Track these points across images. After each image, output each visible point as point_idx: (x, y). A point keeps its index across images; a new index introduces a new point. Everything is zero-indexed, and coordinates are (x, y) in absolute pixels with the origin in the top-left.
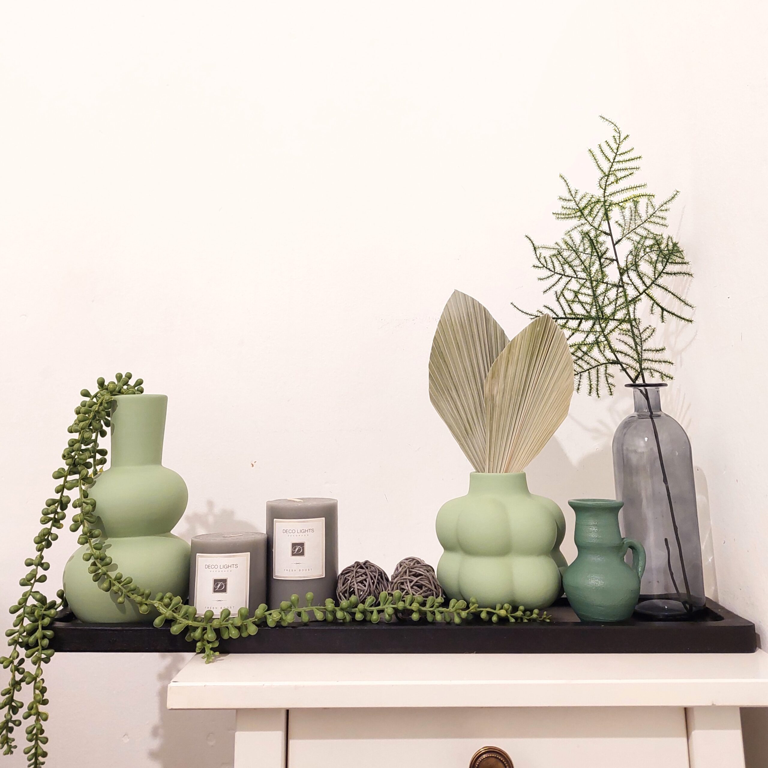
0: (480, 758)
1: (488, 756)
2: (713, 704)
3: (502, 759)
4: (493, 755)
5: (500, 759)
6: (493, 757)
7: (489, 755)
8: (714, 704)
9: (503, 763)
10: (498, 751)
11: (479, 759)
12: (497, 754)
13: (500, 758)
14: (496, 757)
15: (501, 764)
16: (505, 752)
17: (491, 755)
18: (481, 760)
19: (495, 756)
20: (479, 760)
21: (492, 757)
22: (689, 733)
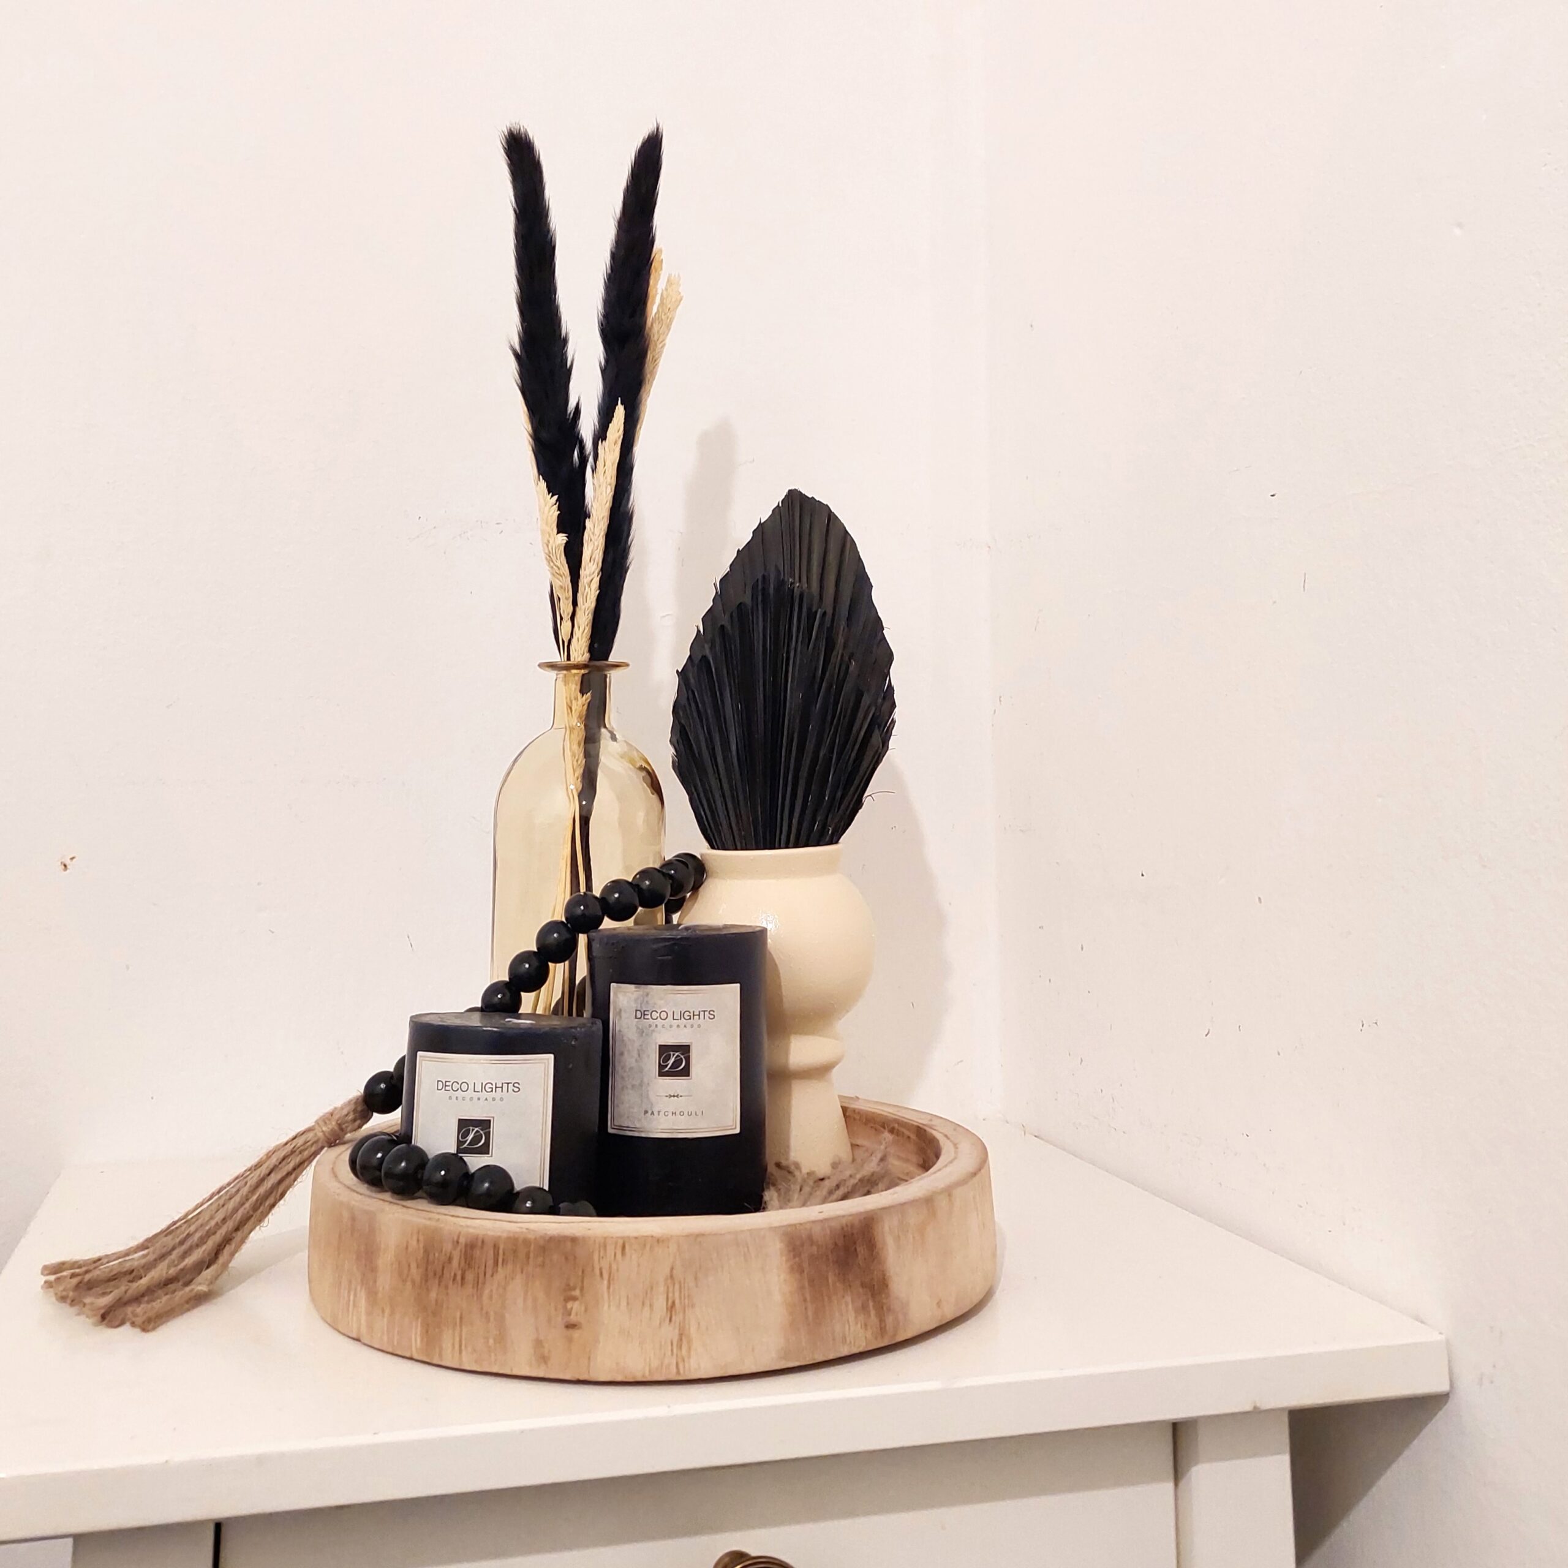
2: (1255, 1408)
8: (1258, 1405)
22: (1180, 1469)
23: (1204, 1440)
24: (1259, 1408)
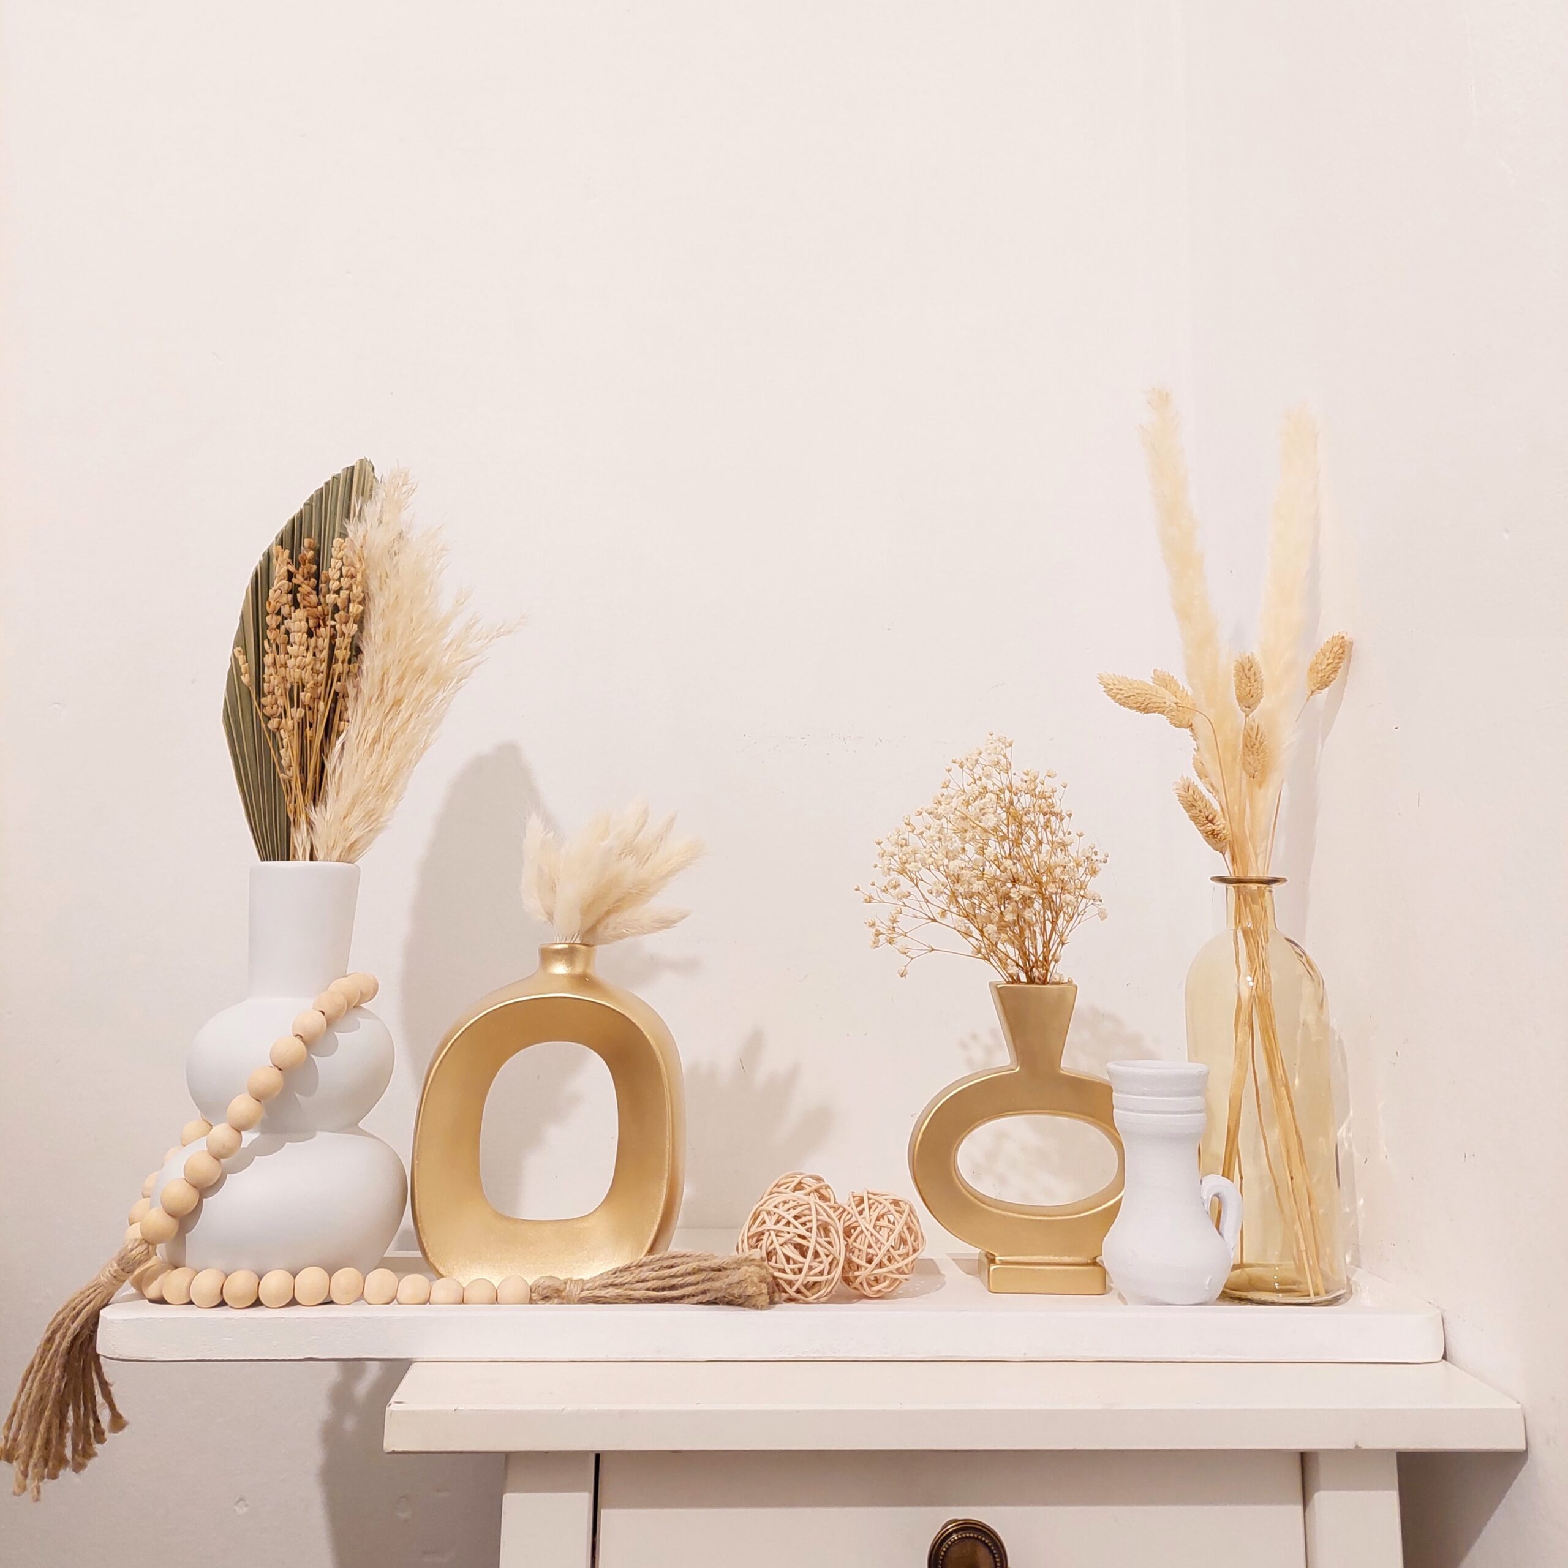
0: (949, 1540)
2: (1356, 1447)
3: (987, 1541)
5: (984, 1542)
7: (965, 1533)
8: (1360, 1445)
9: (989, 1547)
10: (980, 1528)
11: (946, 1542)
12: (979, 1534)
13: (983, 1539)
14: (977, 1539)
15: (985, 1552)
18: (949, 1543)
19: (976, 1536)
21: (970, 1536)
22: (1307, 1496)
23: (1323, 1472)
24: (1360, 1447)
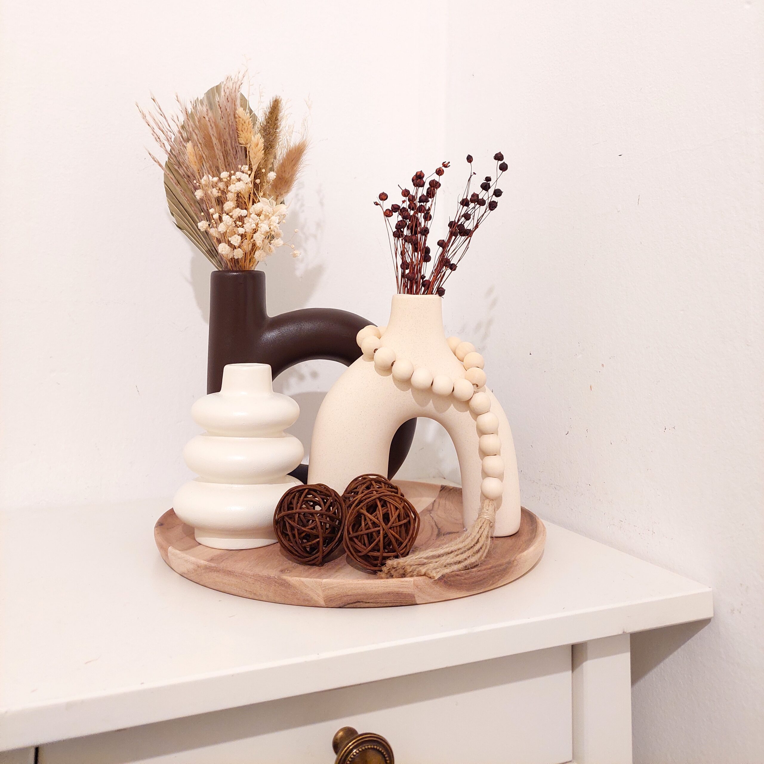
0: (352, 754)
1: (363, 748)
3: (380, 749)
4: (370, 747)
5: (378, 750)
6: (371, 748)
7: (365, 746)
9: (382, 754)
10: (375, 739)
11: (350, 756)
12: (374, 744)
13: (378, 748)
14: (374, 748)
15: (379, 757)
16: (383, 737)
17: (366, 747)
18: (352, 756)
19: (372, 746)
20: (351, 758)
21: (368, 748)
